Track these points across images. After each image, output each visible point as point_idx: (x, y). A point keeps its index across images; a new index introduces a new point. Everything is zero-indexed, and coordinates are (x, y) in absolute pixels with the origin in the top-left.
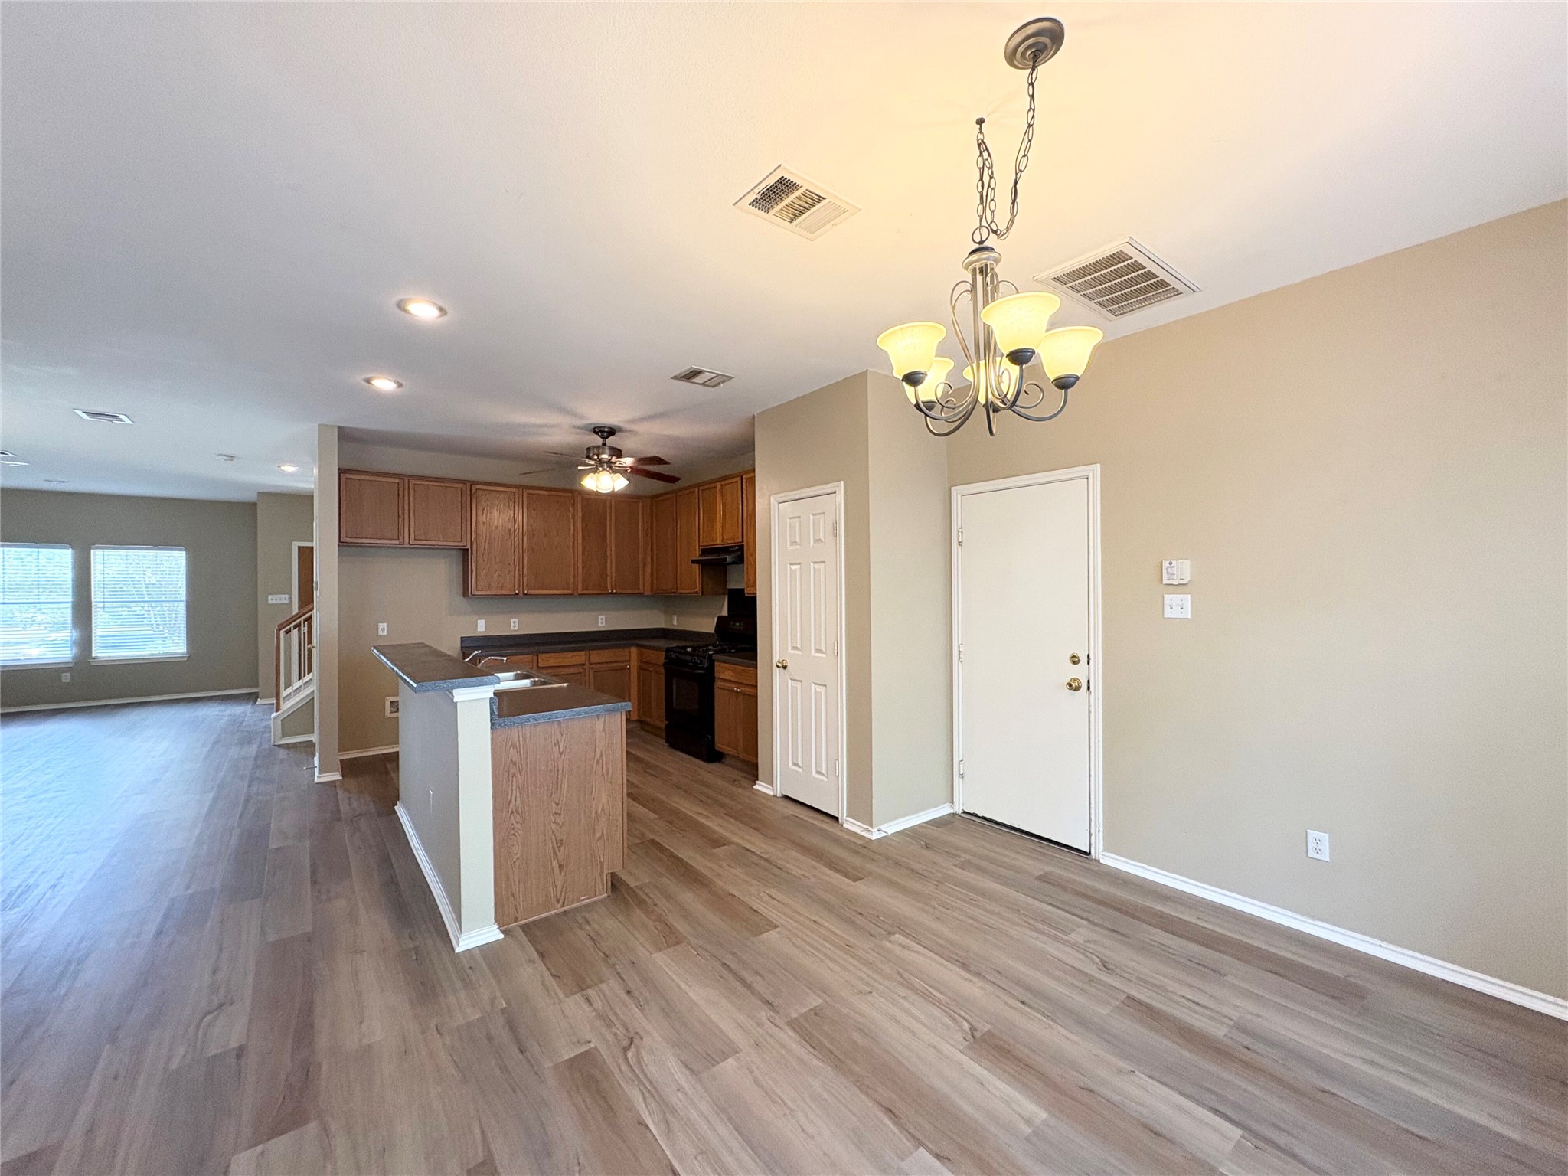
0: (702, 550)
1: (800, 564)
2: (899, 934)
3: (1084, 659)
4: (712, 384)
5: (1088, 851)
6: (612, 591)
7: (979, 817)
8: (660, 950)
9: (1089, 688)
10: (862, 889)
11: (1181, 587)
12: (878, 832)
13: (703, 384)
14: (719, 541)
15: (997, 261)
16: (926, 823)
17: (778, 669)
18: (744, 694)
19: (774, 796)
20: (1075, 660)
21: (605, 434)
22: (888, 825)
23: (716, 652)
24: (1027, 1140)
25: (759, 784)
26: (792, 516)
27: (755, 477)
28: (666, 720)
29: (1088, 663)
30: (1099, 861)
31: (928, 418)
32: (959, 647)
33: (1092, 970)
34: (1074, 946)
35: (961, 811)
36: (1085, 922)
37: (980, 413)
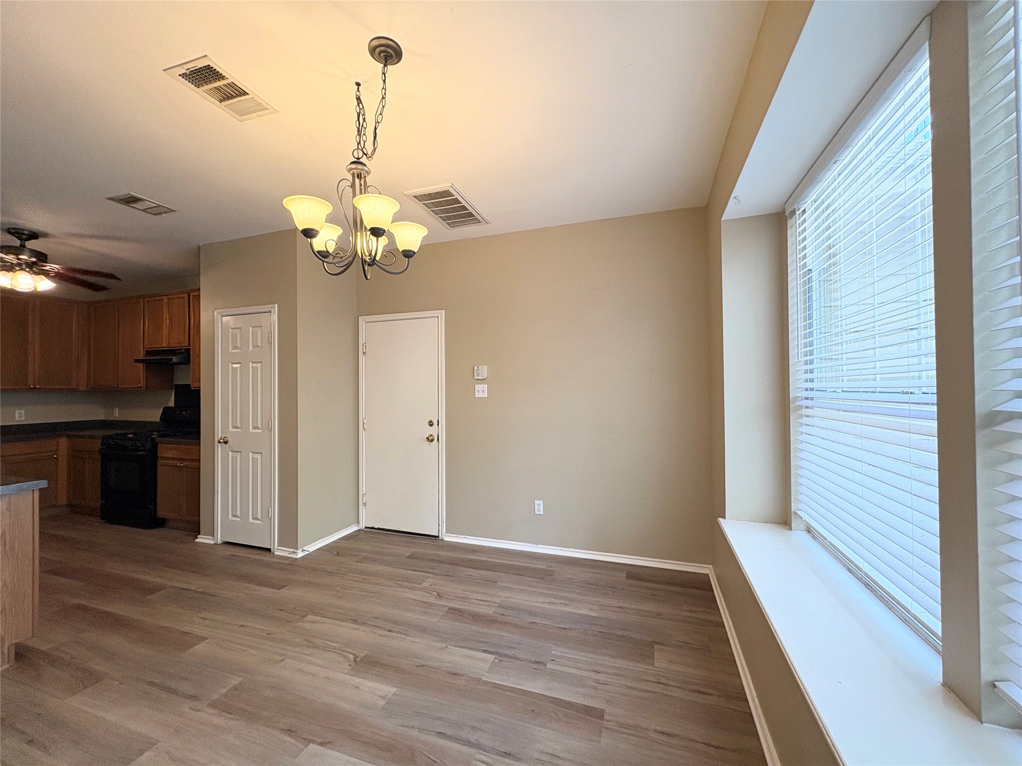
0: (146, 351)
1: (240, 363)
2: (311, 614)
3: (435, 423)
4: (154, 213)
5: (437, 535)
6: (34, 386)
7: (376, 529)
8: (74, 693)
9: (438, 440)
10: (285, 592)
11: (482, 381)
12: (302, 552)
13: (144, 210)
14: (165, 345)
15: (368, 173)
16: (339, 539)
17: (220, 445)
18: (187, 467)
19: (215, 544)
20: (431, 424)
21: (25, 237)
22: (308, 546)
23: (160, 436)
24: (383, 708)
25: (201, 538)
26: (233, 327)
27: (200, 295)
28: (101, 499)
29: (438, 425)
30: (443, 540)
31: (325, 263)
32: (363, 421)
33: (432, 600)
34: (424, 590)
35: (364, 527)
36: (431, 575)
37: (357, 264)
